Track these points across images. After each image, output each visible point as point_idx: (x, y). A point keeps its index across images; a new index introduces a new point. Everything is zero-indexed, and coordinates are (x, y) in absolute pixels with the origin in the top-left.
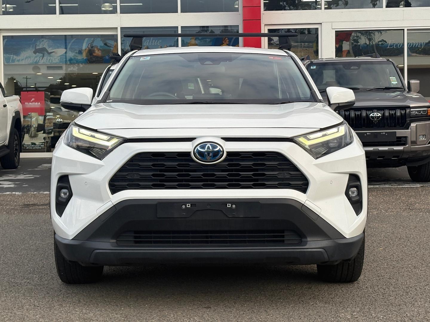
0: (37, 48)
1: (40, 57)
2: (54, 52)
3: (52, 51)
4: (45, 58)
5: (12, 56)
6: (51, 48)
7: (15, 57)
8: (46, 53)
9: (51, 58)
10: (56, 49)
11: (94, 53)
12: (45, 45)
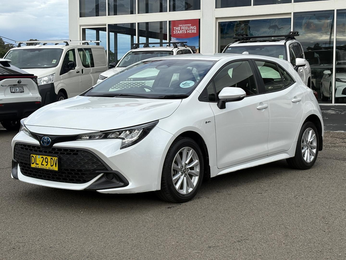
0: (271, 25)
1: (273, 32)
2: (282, 28)
3: (281, 27)
4: (276, 32)
5: (254, 31)
6: (280, 25)
7: (256, 32)
8: (277, 29)
9: (280, 32)
10: (283, 25)
11: (311, 27)
12: (276, 23)
